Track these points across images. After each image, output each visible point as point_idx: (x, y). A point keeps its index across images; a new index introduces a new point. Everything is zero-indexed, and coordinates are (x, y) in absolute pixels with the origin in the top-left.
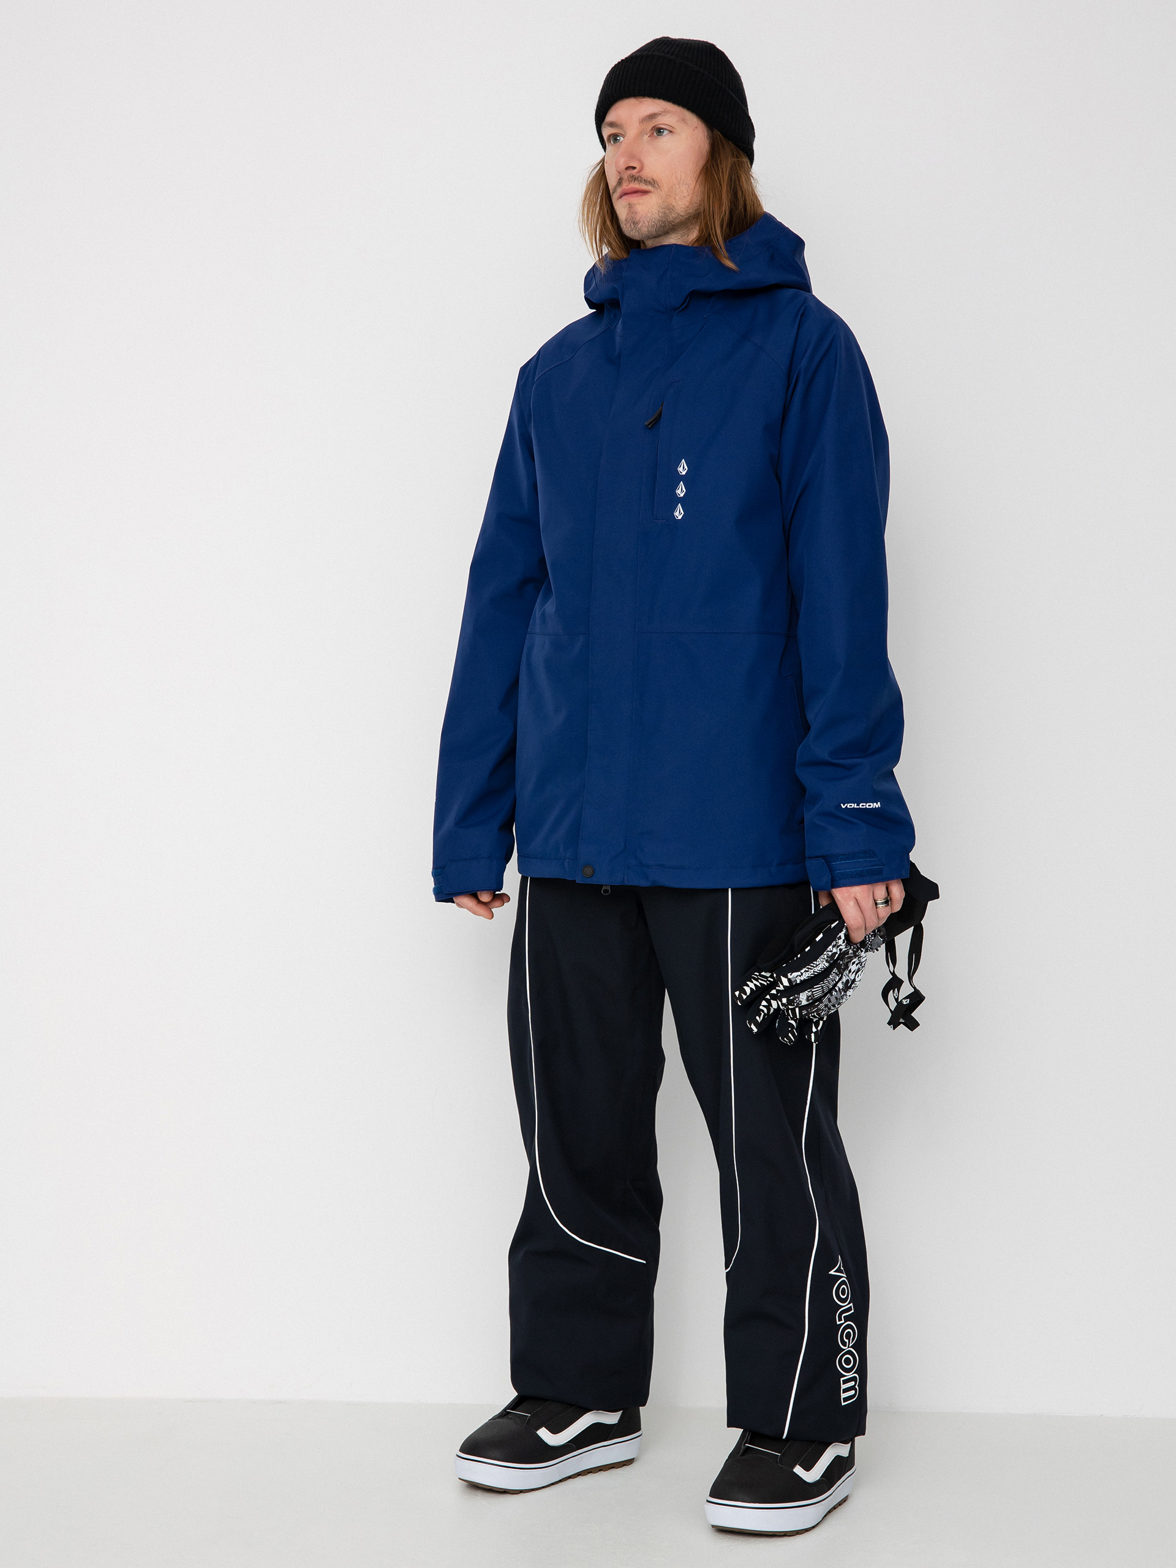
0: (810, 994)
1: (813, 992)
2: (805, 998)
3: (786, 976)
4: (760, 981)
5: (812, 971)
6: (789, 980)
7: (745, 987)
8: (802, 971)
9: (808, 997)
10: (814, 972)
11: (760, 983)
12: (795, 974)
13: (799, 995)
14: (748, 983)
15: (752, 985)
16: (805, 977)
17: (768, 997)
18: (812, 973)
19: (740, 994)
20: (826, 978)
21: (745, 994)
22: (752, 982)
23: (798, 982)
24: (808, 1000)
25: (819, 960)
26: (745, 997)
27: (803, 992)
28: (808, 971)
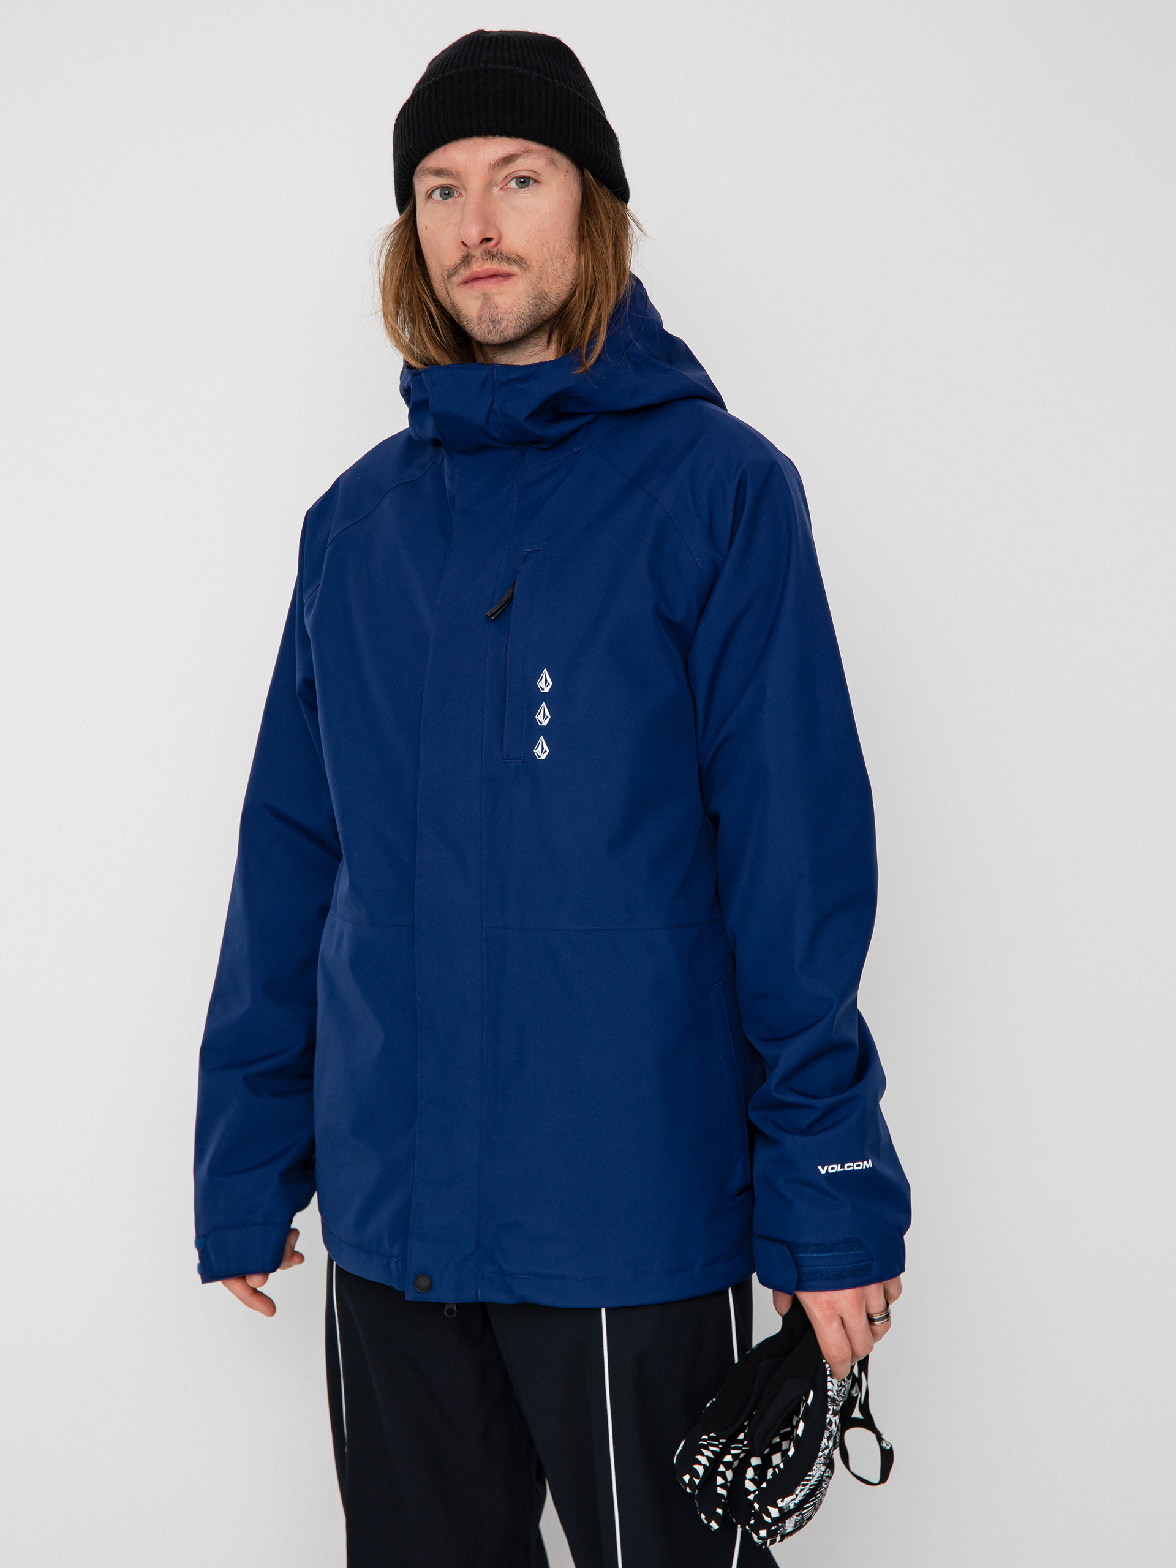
4: (711, 1448)
7: (696, 1467)
11: (713, 1452)
14: (699, 1457)
15: (703, 1460)
17: (722, 1468)
19: (691, 1480)
21: (698, 1477)
22: (703, 1454)
26: (697, 1481)
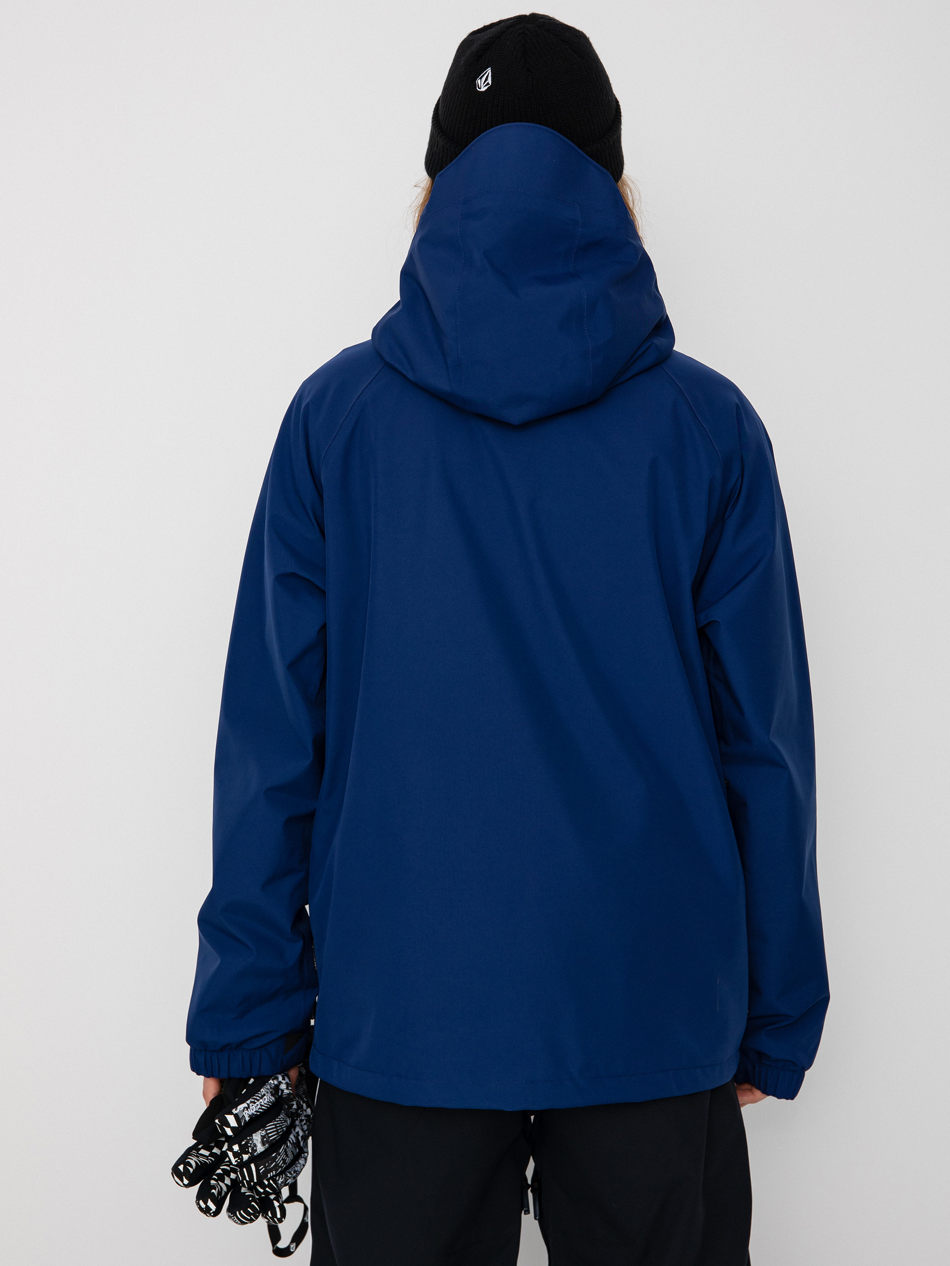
0: (264, 1133)
1: (266, 1130)
2: (260, 1140)
3: (231, 1113)
5: (258, 1103)
6: (236, 1117)
8: (248, 1102)
9: (263, 1137)
10: (261, 1105)
12: (241, 1107)
13: (252, 1136)
16: (253, 1112)
18: (259, 1106)
20: (277, 1117)
23: (247, 1119)
24: (263, 1143)
25: (262, 1090)
27: (255, 1132)
28: (255, 1103)
